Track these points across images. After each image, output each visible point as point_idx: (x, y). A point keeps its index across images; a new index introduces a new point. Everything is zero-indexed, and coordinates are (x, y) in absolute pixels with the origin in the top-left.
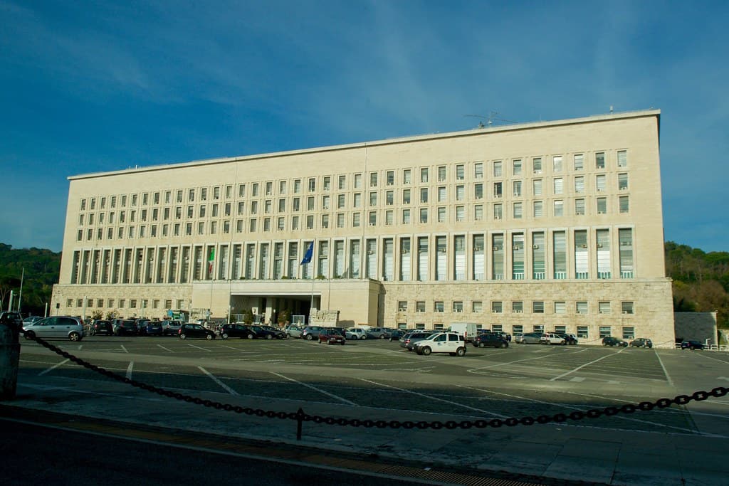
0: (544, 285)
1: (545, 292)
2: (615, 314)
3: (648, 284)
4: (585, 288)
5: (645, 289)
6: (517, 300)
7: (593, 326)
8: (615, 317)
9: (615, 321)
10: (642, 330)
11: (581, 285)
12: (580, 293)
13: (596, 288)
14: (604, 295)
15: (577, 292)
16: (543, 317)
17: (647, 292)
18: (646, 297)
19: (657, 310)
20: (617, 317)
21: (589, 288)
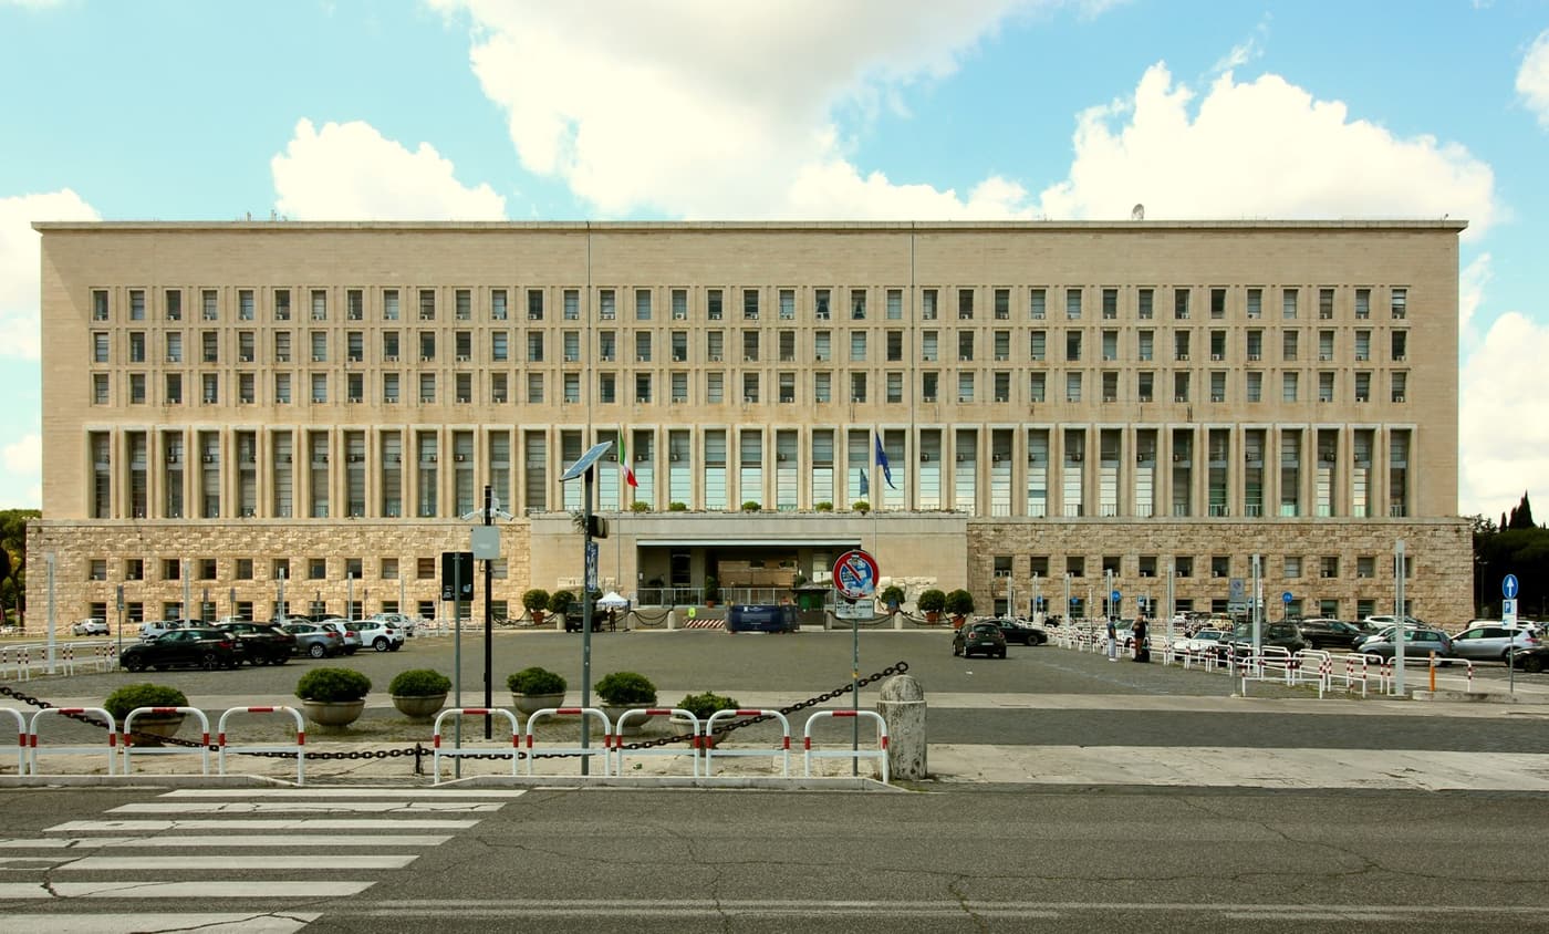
0: (1268, 527)
1: (1270, 540)
2: (1385, 578)
3: (1437, 527)
4: (1337, 533)
5: (1433, 536)
6: (1220, 553)
7: (1348, 599)
8: (1384, 582)
9: (1383, 590)
10: (1426, 604)
11: (1329, 528)
12: (1330, 541)
13: (1355, 533)
14: (1368, 545)
15: (1325, 540)
16: (1267, 584)
17: (1435, 541)
18: (1434, 549)
19: (1448, 572)
20: (1388, 582)
21: (1344, 534)
